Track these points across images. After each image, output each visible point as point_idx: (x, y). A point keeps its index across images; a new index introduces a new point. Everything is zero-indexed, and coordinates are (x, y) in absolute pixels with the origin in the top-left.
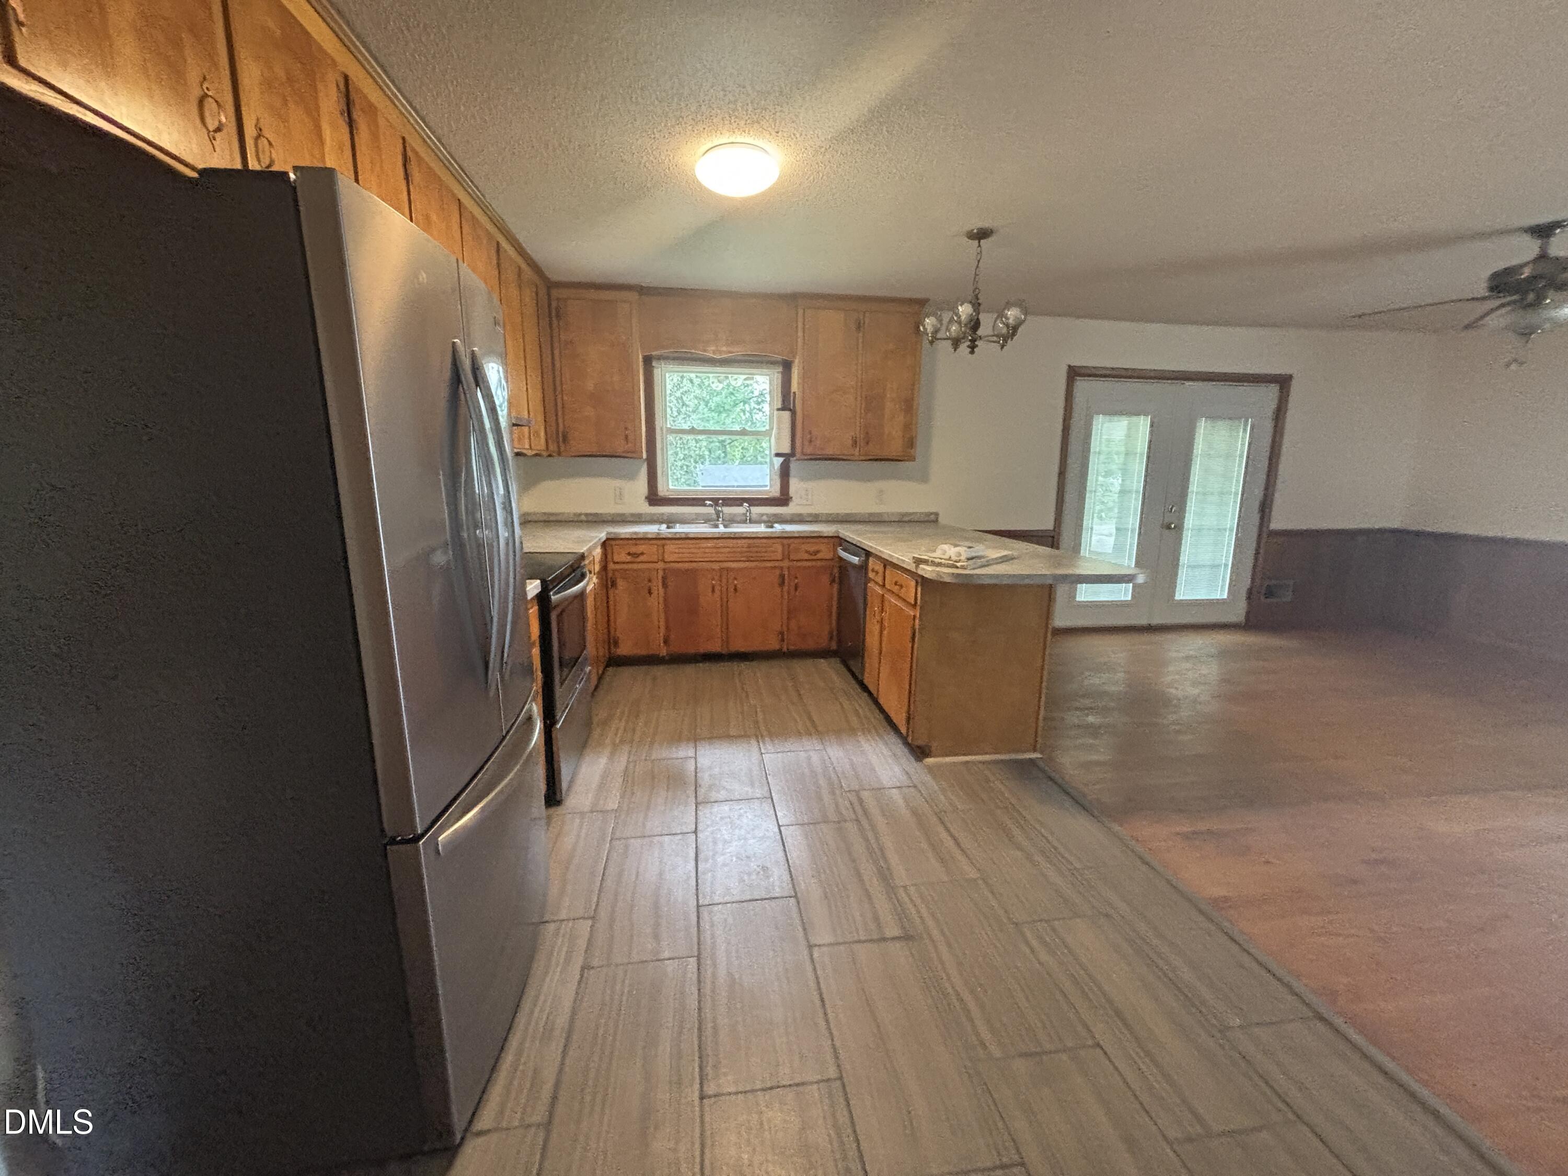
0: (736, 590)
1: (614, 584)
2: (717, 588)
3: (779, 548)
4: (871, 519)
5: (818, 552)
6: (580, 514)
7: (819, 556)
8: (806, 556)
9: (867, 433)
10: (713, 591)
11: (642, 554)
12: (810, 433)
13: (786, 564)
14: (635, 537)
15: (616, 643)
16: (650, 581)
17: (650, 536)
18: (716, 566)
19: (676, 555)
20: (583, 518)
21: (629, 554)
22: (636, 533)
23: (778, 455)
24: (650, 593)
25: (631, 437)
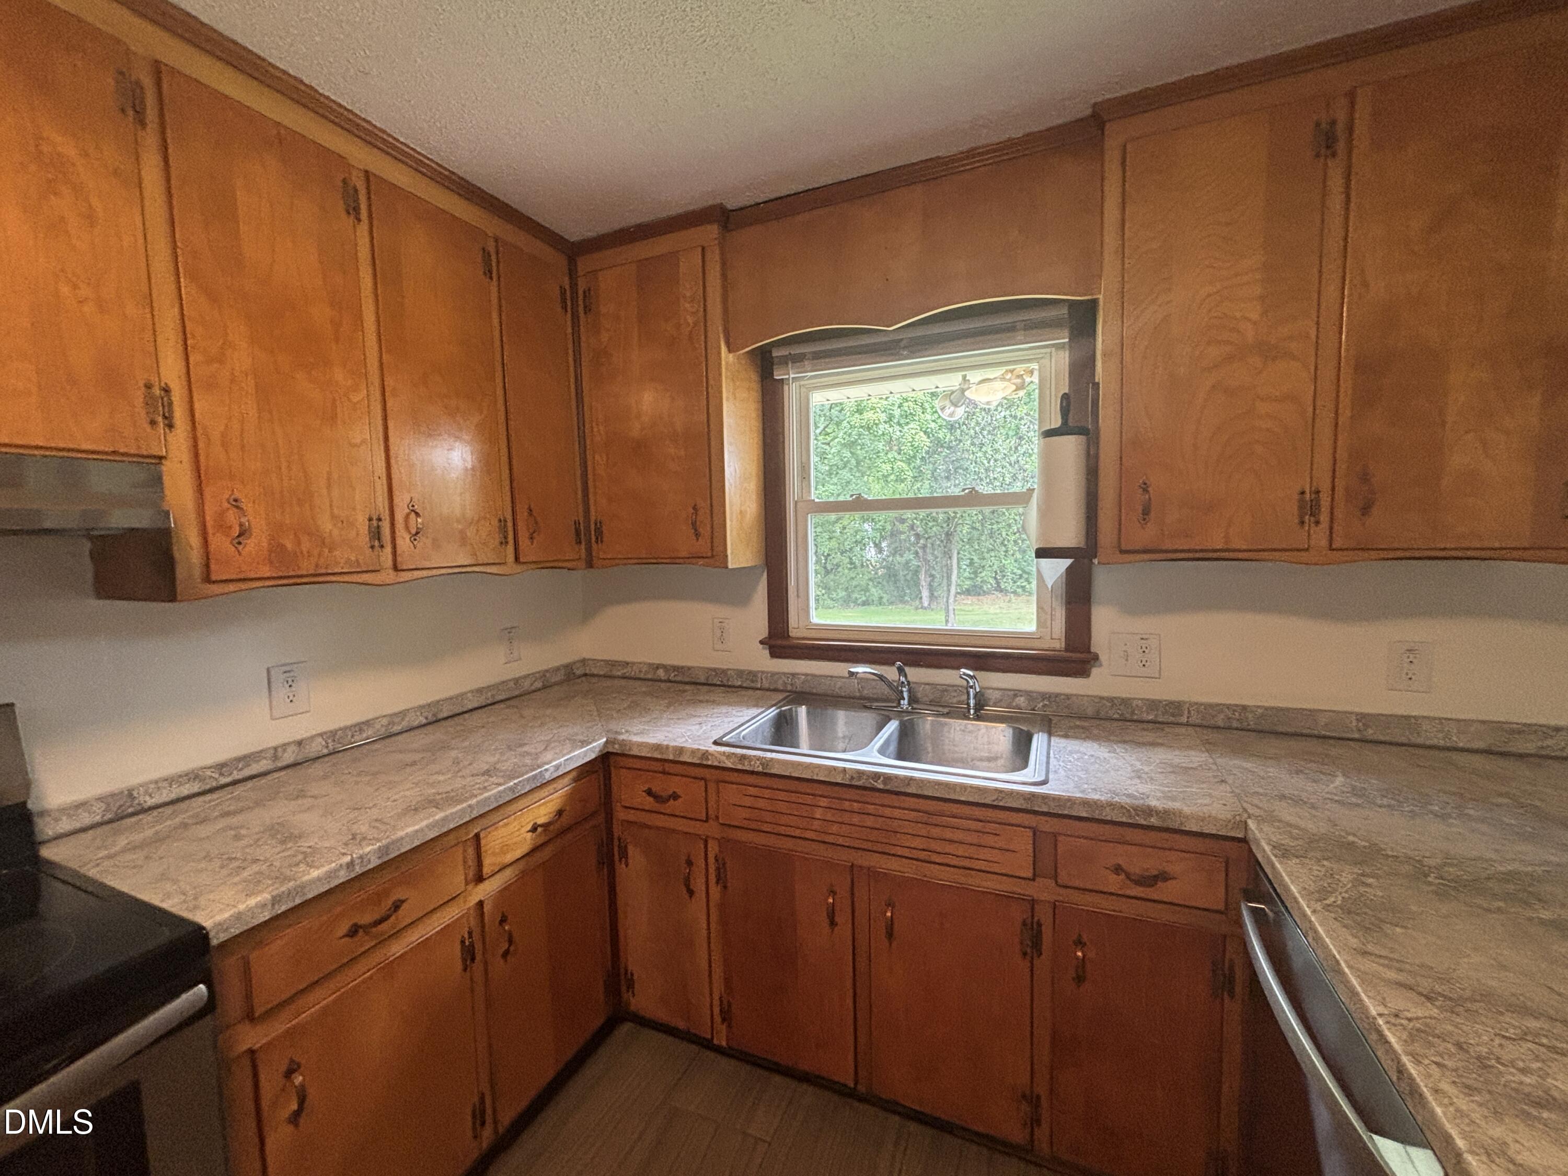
0: (890, 935)
1: (624, 854)
2: (843, 918)
3: (1023, 843)
4: (1370, 733)
5: (1163, 877)
6: (658, 667)
7: (1164, 891)
8: (1114, 882)
9: (1365, 478)
10: (833, 923)
11: (675, 796)
12: (1145, 488)
13: (1044, 891)
14: (657, 755)
15: (631, 985)
16: (689, 863)
17: (686, 758)
18: (845, 857)
19: (745, 813)
20: (661, 673)
21: (649, 792)
22: (658, 747)
23: (1042, 553)
24: (691, 893)
25: (705, 531)
